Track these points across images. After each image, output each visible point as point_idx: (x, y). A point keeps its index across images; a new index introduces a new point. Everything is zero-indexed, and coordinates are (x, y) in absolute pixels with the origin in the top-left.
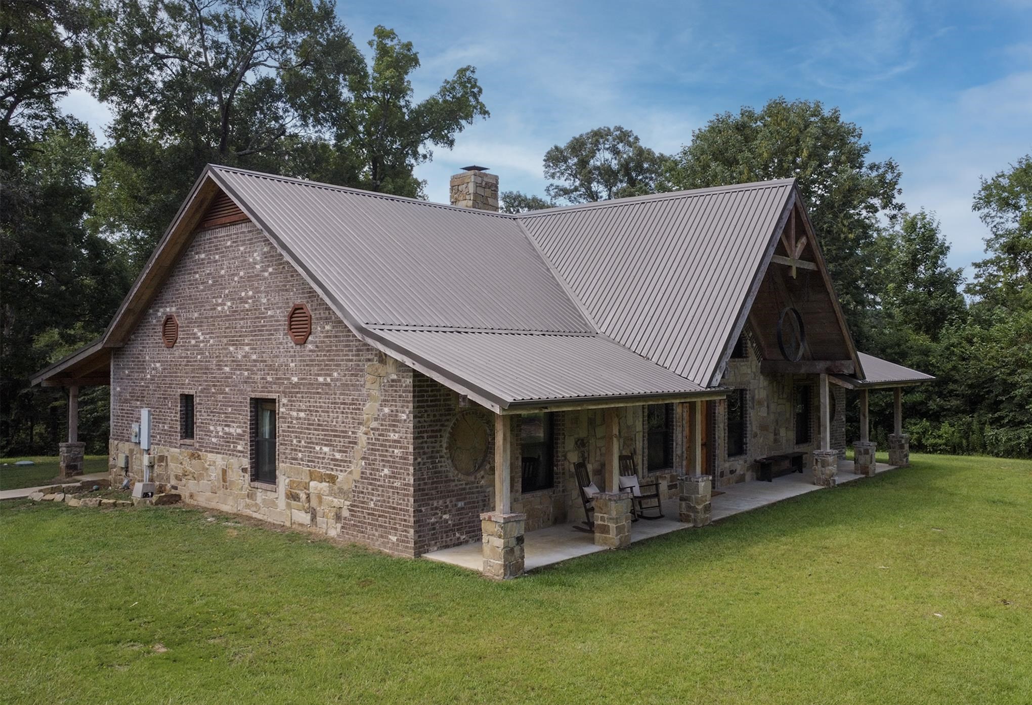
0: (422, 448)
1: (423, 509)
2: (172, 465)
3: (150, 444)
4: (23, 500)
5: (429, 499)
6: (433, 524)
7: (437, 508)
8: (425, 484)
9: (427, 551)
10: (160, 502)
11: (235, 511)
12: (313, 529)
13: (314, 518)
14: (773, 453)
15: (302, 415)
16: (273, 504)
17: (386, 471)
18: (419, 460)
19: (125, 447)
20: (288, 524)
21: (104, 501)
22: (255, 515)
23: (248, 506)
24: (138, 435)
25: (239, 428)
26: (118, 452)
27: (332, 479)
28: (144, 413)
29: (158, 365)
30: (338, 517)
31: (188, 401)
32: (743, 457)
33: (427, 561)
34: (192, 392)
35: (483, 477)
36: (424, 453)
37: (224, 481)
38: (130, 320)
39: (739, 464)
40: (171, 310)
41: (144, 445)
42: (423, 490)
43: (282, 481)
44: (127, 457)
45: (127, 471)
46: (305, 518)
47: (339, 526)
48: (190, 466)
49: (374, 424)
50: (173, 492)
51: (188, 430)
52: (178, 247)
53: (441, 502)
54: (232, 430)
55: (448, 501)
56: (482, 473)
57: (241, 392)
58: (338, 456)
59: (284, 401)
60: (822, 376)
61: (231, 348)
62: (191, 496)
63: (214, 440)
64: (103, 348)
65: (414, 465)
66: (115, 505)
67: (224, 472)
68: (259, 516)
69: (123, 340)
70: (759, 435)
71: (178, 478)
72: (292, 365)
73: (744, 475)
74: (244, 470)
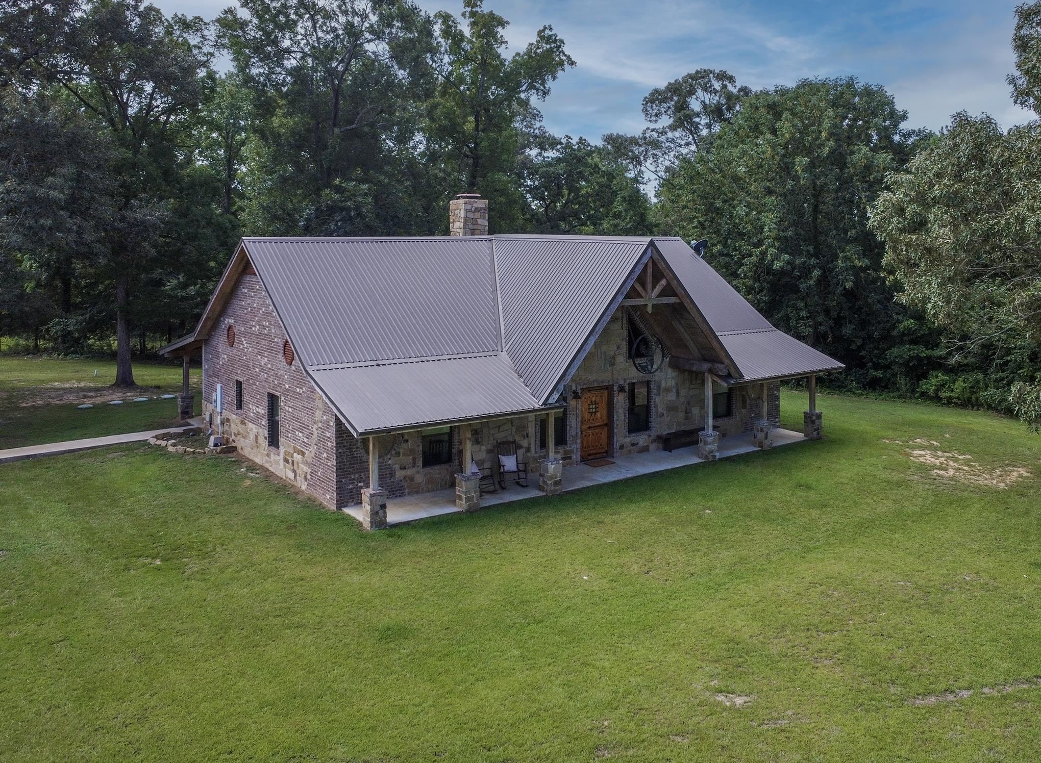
0: (342, 443)
1: (343, 480)
2: (233, 426)
3: (222, 409)
4: (145, 443)
5: (349, 474)
6: (350, 489)
7: (354, 479)
8: (345, 465)
9: (345, 506)
10: (222, 451)
11: (260, 463)
12: (295, 483)
13: (295, 476)
14: (683, 428)
15: (290, 410)
16: (277, 463)
17: (325, 455)
18: (340, 451)
19: (210, 407)
20: (284, 478)
21: (188, 449)
22: (270, 468)
23: (267, 462)
24: (215, 401)
25: (263, 410)
26: (207, 409)
27: (303, 454)
28: (219, 386)
29: (225, 356)
30: (306, 478)
31: (239, 384)
32: (647, 432)
33: (343, 514)
34: (241, 380)
35: (390, 459)
36: (344, 446)
37: (257, 442)
38: (210, 323)
39: (642, 439)
40: (231, 321)
41: (219, 410)
42: (343, 469)
43: (282, 449)
44: (211, 414)
45: (211, 424)
46: (291, 475)
47: (306, 483)
48: (241, 428)
49: (320, 425)
50: (234, 444)
51: (240, 406)
52: (232, 283)
53: (357, 476)
54: (260, 410)
55: (362, 475)
56: (389, 456)
57: (264, 387)
58: (306, 440)
59: (283, 398)
60: (706, 374)
61: (259, 357)
62: (242, 449)
63: (252, 414)
64: (195, 341)
65: (336, 454)
66: (194, 452)
67: (257, 437)
68: (272, 470)
69: (208, 334)
70: (665, 415)
71: (235, 434)
72: (286, 377)
73: (648, 446)
74: (265, 438)
